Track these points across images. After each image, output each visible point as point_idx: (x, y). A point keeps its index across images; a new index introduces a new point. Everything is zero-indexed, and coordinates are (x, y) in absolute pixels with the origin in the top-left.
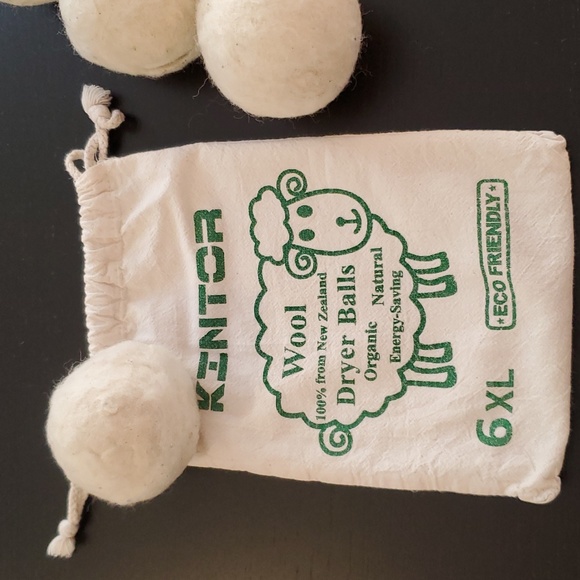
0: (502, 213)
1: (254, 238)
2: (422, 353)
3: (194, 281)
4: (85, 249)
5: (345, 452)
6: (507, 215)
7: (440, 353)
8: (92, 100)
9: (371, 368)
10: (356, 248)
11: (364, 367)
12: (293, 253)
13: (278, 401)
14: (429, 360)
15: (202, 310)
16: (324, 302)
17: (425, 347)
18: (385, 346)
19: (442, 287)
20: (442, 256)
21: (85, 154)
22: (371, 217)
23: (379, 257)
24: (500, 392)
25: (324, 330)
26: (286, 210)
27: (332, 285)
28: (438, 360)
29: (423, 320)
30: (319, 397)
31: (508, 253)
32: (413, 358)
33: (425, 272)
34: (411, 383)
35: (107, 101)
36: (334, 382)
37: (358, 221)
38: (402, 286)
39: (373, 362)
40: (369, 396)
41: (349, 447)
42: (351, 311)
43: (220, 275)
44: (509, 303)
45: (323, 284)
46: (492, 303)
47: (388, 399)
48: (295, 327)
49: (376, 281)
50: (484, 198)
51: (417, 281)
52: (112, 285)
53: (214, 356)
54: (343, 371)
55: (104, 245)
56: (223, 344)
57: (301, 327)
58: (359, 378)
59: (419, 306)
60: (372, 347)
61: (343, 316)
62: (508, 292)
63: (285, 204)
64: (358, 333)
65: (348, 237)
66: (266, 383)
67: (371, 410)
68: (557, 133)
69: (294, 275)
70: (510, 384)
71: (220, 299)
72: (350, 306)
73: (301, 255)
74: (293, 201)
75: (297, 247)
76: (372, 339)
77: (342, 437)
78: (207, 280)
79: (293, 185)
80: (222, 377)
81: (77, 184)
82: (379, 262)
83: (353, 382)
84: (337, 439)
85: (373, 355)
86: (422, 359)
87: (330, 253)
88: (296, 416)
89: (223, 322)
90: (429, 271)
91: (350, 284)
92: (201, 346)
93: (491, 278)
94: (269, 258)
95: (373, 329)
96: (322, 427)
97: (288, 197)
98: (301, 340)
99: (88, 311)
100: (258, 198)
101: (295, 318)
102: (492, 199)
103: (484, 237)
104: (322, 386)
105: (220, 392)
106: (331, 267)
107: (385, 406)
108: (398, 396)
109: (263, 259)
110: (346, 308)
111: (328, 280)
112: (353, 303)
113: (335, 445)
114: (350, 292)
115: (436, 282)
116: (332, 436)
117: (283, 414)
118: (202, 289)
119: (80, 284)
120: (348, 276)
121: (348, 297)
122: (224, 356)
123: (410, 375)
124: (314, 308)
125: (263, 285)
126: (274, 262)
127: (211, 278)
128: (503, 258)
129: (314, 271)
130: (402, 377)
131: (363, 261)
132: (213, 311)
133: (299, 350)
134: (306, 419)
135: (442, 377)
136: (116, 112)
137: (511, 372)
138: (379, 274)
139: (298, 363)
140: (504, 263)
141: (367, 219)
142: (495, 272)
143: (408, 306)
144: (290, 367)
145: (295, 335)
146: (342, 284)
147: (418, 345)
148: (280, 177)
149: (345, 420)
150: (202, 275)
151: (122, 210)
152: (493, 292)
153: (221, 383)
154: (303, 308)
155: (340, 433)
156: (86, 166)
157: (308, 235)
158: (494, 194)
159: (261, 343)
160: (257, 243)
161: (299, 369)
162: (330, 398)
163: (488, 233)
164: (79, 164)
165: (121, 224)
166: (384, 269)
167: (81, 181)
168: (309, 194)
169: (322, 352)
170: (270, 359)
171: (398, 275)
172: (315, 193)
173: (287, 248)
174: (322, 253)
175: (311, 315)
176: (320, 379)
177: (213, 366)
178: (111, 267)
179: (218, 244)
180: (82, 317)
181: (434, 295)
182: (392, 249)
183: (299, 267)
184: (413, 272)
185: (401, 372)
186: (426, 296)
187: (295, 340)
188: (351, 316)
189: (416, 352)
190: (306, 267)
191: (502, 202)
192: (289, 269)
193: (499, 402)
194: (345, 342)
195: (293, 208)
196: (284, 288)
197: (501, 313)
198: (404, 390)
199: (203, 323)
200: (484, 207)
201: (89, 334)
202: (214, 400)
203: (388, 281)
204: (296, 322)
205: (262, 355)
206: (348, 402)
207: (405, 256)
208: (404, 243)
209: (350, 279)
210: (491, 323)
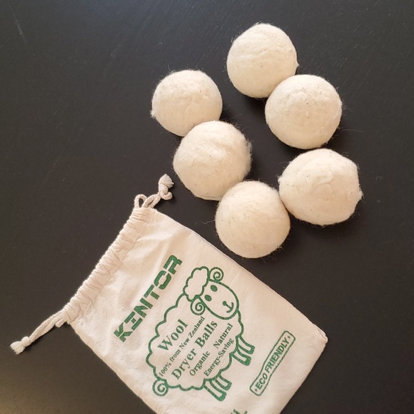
0: (286, 349)
1: (187, 283)
2: (218, 379)
3: (151, 281)
4: (118, 236)
5: (161, 395)
6: (287, 352)
7: (225, 384)
8: (164, 182)
9: (195, 370)
10: (223, 318)
11: (192, 368)
12: (198, 301)
13: (149, 355)
14: (219, 384)
15: (146, 295)
16: (196, 330)
17: (221, 378)
18: (206, 365)
19: (244, 359)
20: (253, 348)
21: (147, 200)
22: (237, 311)
23: (229, 329)
25: (188, 340)
26: (207, 282)
27: (203, 325)
28: (222, 387)
29: (228, 366)
30: (166, 366)
31: (277, 367)
32: (214, 379)
33: (242, 348)
34: (206, 388)
35: (170, 186)
36: (176, 364)
37: (231, 309)
38: (230, 347)
39: (197, 368)
40: (186, 380)
41: (164, 395)
42: (204, 341)
43: (163, 287)
44: (264, 386)
45: (200, 322)
46: (258, 381)
47: (192, 387)
48: (177, 330)
49: (221, 337)
50: (283, 339)
51: (237, 350)
52: (118, 258)
53: (137, 316)
54: (183, 363)
55: (127, 240)
56: (144, 315)
57: (180, 332)
58: (188, 370)
59: (231, 360)
60: (201, 362)
61: (199, 341)
62: (266, 381)
63: (208, 279)
64: (200, 352)
65: (223, 311)
66: (150, 344)
67: (182, 386)
68: (327, 336)
69: (192, 310)
71: (156, 296)
72: (204, 339)
73: (200, 304)
74: (213, 281)
75: (201, 300)
76: (204, 359)
77: (164, 389)
78: (157, 285)
79: (217, 275)
80: (134, 328)
81: (134, 209)
82: (228, 331)
83: (184, 370)
84: (161, 388)
85: (199, 366)
86: (217, 381)
87: (212, 312)
88: (152, 366)
89: (150, 306)
90: (244, 350)
91: (211, 330)
92: (135, 309)
93: (264, 371)
94: (187, 295)
95: (206, 355)
96: (159, 379)
97: (212, 278)
98: (176, 337)
99: (101, 261)
100: (200, 269)
101: (179, 327)
102: (286, 341)
103: (272, 354)
104: (171, 362)
105: (129, 333)
106: (208, 318)
107: (189, 389)
108: (197, 389)
109: (184, 294)
110: (202, 339)
111: (204, 322)
112: (206, 339)
113: (159, 390)
114: (208, 334)
115: (243, 356)
116: (160, 385)
117: (147, 361)
118: (152, 287)
119: (106, 249)
120: (212, 327)
121: (206, 335)
122: (140, 320)
123: (208, 384)
124: (190, 329)
125: (177, 304)
126: (188, 298)
127: (159, 285)
128: (274, 367)
129: (201, 314)
130: (204, 383)
131: (222, 326)
132: (150, 299)
133: (172, 341)
134: (154, 371)
135: (219, 395)
136: (170, 194)
138: (224, 335)
139: (168, 346)
140: (273, 369)
141: (235, 310)
142: (267, 370)
143: (226, 356)
144: (164, 345)
145: (175, 334)
146: (207, 328)
147: (219, 375)
148: (214, 268)
149: (170, 383)
150: (156, 281)
151: (144, 232)
152: (261, 376)
154: (186, 326)
155: (164, 386)
156: (143, 205)
157: (208, 298)
158: (288, 340)
159: (159, 326)
160: (187, 286)
161: (166, 348)
162: (170, 369)
163: (275, 353)
164: (141, 201)
165: (140, 237)
166: (228, 335)
167: (137, 210)
168: (220, 283)
169: (180, 349)
170: (158, 335)
171: (231, 341)
172: (223, 285)
173: (197, 297)
174: (209, 309)
175: (187, 330)
176: (172, 359)
177: (134, 321)
178: (122, 251)
179: (171, 274)
180: (97, 261)
181: (239, 360)
182: (236, 330)
183: (196, 308)
184: (238, 345)
185: (205, 380)
186: (236, 358)
187: (173, 335)
188: (202, 343)
189: (217, 377)
190: (199, 310)
191: (288, 345)
192: (191, 306)
194: (192, 352)
195: (210, 283)
196: (184, 312)
197: (258, 387)
198: (201, 388)
199: (142, 301)
200: (281, 342)
201: (94, 270)
202: (124, 335)
203: (226, 341)
204: (179, 329)
205: (157, 331)
206: (177, 376)
207: (239, 336)
208: (242, 331)
209: (212, 329)
210: (252, 388)
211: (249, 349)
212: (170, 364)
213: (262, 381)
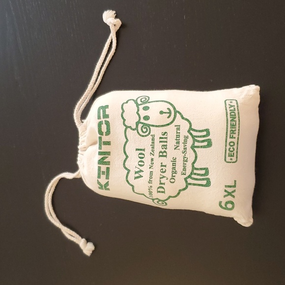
0: (236, 112)
1: (123, 118)
2: (195, 171)
6: (238, 113)
7: (203, 172)
9: (173, 177)
10: (168, 124)
11: (170, 177)
12: (140, 126)
13: (133, 189)
14: (198, 175)
15: (100, 148)
16: (153, 148)
17: (197, 169)
18: (179, 168)
19: (205, 144)
20: (207, 130)
22: (176, 112)
23: (178, 129)
24: (230, 190)
25: (152, 160)
26: (138, 108)
27: (157, 140)
28: (202, 175)
29: (196, 157)
31: (239, 130)
32: (191, 173)
33: (198, 137)
34: (190, 184)
36: (156, 184)
37: (170, 113)
38: (188, 142)
39: (174, 175)
42: (165, 152)
43: (108, 133)
44: (235, 152)
45: (153, 139)
46: (228, 152)
47: (180, 191)
48: (140, 157)
49: (176, 140)
50: (228, 106)
51: (195, 140)
53: (104, 168)
54: (161, 178)
56: (108, 163)
57: (143, 158)
58: (167, 182)
59: (195, 151)
60: (174, 168)
61: (161, 154)
62: (235, 147)
63: (138, 105)
65: (164, 120)
66: (127, 181)
67: (172, 195)
69: (140, 135)
70: (235, 186)
71: (108, 143)
72: (164, 150)
73: (144, 127)
74: (142, 104)
75: (142, 123)
76: (174, 164)
78: (103, 135)
80: (107, 178)
82: (178, 131)
83: (164, 184)
85: (174, 172)
86: (195, 174)
87: (156, 126)
88: (141, 194)
89: (109, 153)
90: (200, 137)
91: (165, 140)
92: (99, 163)
93: (229, 140)
94: (130, 127)
95: (174, 161)
97: (139, 102)
98: (142, 164)
100: (126, 103)
101: (140, 154)
102: (232, 106)
103: (229, 122)
104: (151, 185)
105: (107, 184)
106: (157, 132)
107: (179, 194)
108: (184, 189)
109: (127, 127)
110: (163, 150)
111: (155, 138)
112: (166, 149)
114: (165, 144)
115: (203, 141)
118: (100, 139)
120: (165, 136)
121: (164, 146)
122: (108, 169)
123: (189, 181)
124: (148, 150)
125: (127, 139)
126: (131, 129)
127: (104, 134)
129: (149, 134)
130: (186, 182)
131: (171, 131)
132: (105, 148)
133: (141, 168)
134: (145, 196)
135: (204, 182)
137: (235, 181)
138: (178, 136)
139: (141, 174)
140: (237, 134)
141: (174, 112)
142: (232, 137)
143: (190, 151)
144: (137, 175)
145: (140, 161)
146: (161, 140)
147: (194, 168)
149: (162, 198)
152: (228, 147)
153: (107, 180)
155: (161, 202)
157: (147, 118)
158: (232, 104)
159: (126, 163)
160: (124, 120)
161: (141, 176)
162: (154, 190)
163: (231, 121)
166: (181, 134)
168: (149, 102)
169: (151, 170)
170: (129, 171)
171: (186, 137)
172: (152, 102)
173: (137, 124)
174: (153, 126)
175: (147, 153)
176: (150, 182)
177: (103, 173)
179: (107, 119)
181: (201, 147)
182: (185, 126)
183: (143, 132)
184: (193, 137)
185: (186, 179)
186: (198, 147)
187: (140, 163)
188: (165, 154)
189: (193, 171)
190: (146, 132)
191: (236, 108)
192: (138, 132)
193: (230, 194)
194: (162, 166)
195: (141, 107)
196: (136, 141)
197: (231, 156)
198: (187, 187)
199: (100, 153)
200: (228, 109)
202: (105, 187)
203: (182, 140)
204: (140, 156)
205: (126, 168)
206: (162, 192)
207: (191, 129)
208: (190, 124)
209: (165, 138)
210: (227, 160)
211: (205, 133)
212: (151, 187)
213: (232, 150)
